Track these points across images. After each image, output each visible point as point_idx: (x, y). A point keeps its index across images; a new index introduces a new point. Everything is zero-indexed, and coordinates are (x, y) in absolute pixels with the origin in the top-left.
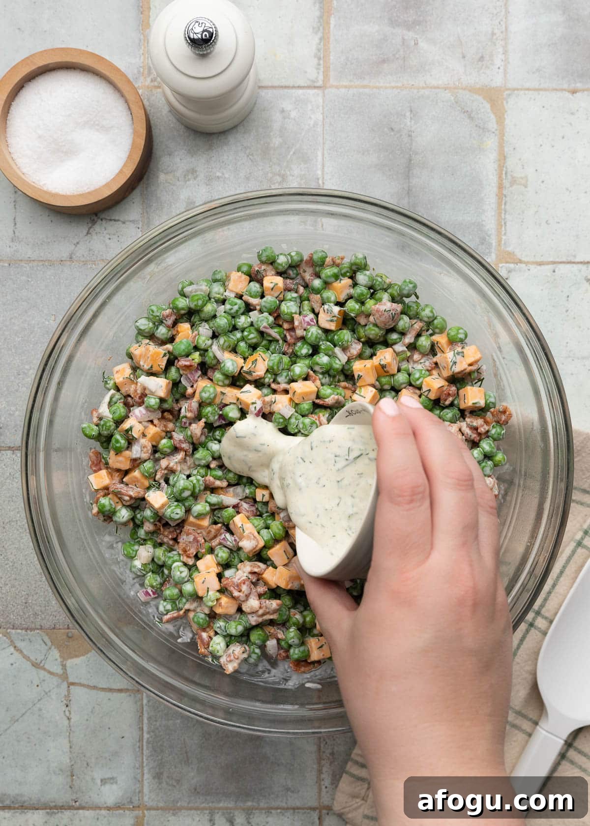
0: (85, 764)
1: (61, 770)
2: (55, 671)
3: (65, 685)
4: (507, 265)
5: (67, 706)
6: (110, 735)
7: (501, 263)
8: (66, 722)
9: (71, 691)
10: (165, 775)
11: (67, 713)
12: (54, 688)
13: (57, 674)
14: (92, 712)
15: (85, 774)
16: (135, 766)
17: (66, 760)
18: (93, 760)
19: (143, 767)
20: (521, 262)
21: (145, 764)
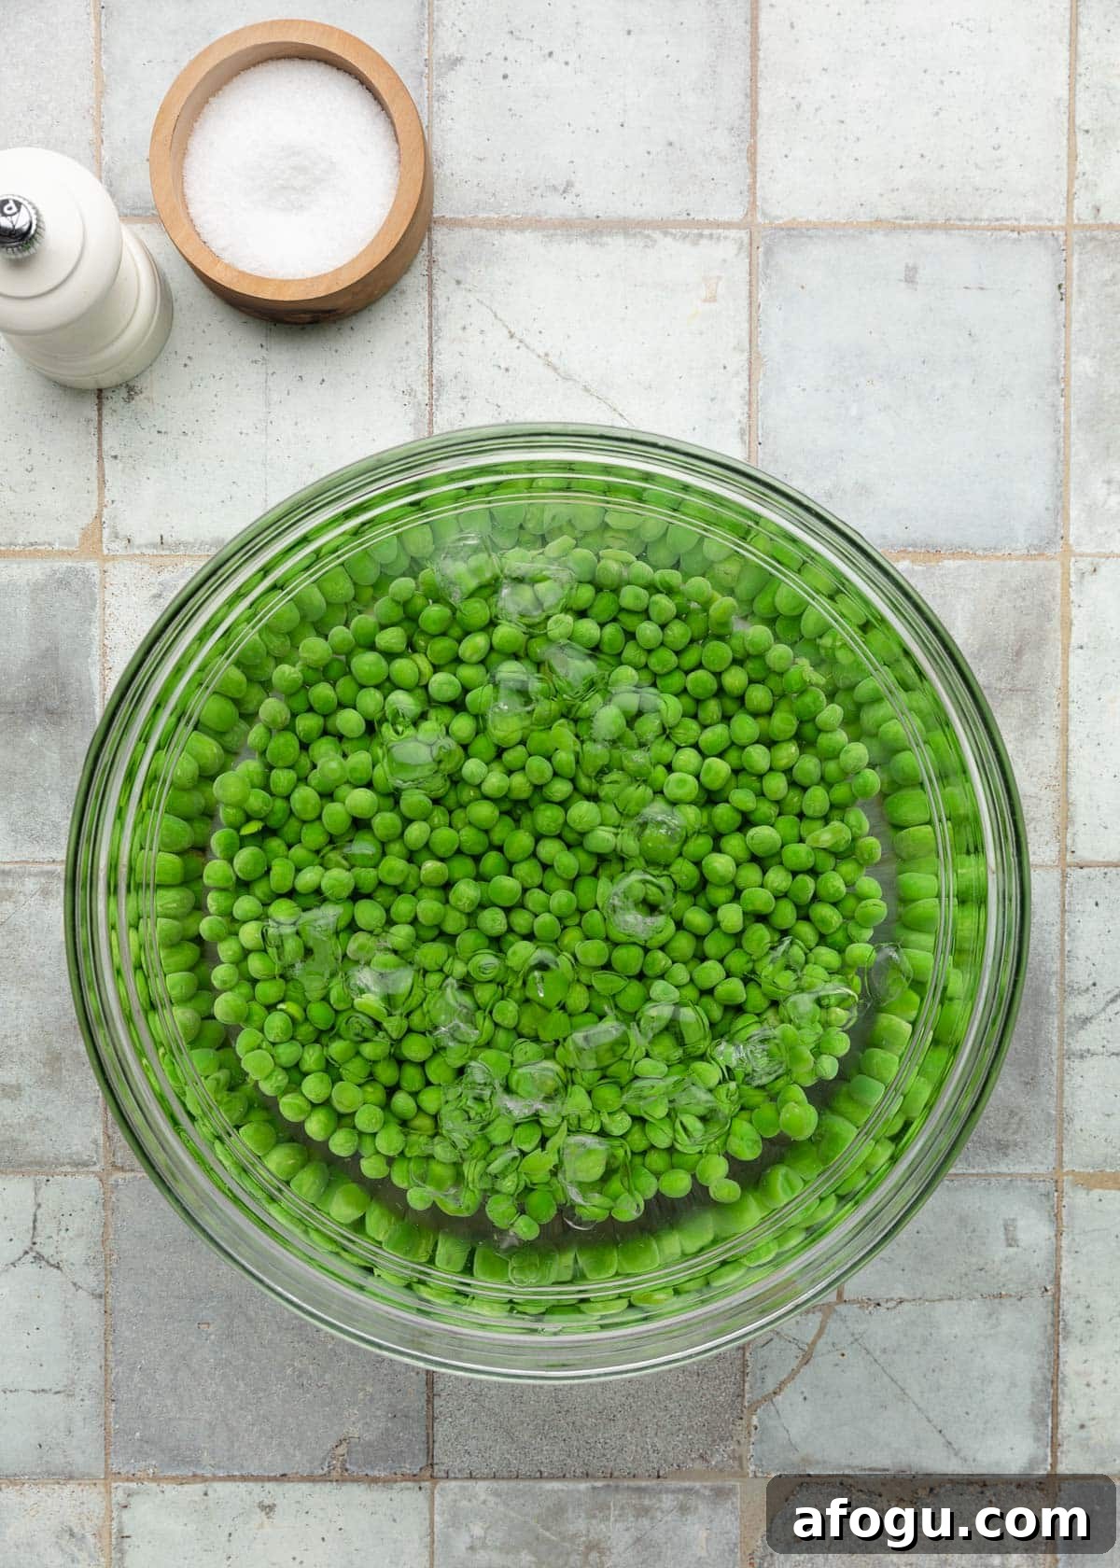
0: (978, 1274)
1: (990, 1315)
2: (818, 1325)
3: (842, 1308)
4: (104, 540)
5: (879, 1305)
6: (931, 1232)
7: (102, 551)
8: (906, 1306)
9: (852, 1297)
10: (1000, 1135)
11: (891, 1304)
12: (847, 1327)
13: (822, 1322)
14: (888, 1262)
15: (998, 1274)
16: (984, 1187)
17: (973, 1307)
18: (974, 1260)
19: (987, 1174)
20: (99, 516)
21: (982, 1171)
